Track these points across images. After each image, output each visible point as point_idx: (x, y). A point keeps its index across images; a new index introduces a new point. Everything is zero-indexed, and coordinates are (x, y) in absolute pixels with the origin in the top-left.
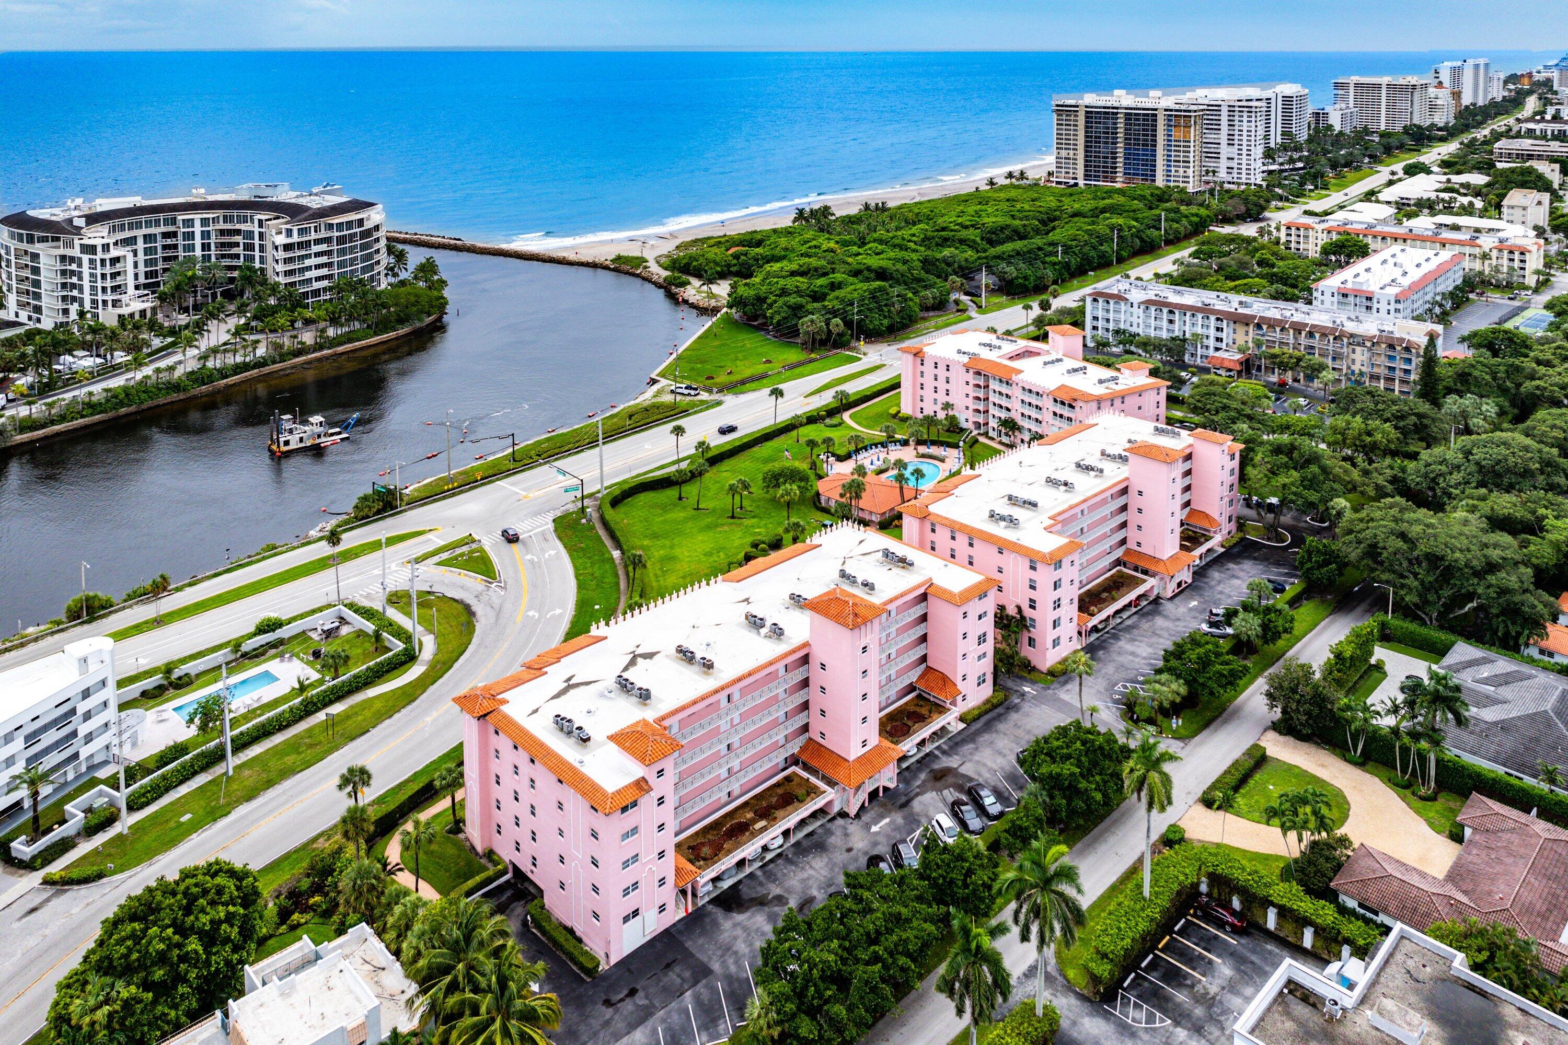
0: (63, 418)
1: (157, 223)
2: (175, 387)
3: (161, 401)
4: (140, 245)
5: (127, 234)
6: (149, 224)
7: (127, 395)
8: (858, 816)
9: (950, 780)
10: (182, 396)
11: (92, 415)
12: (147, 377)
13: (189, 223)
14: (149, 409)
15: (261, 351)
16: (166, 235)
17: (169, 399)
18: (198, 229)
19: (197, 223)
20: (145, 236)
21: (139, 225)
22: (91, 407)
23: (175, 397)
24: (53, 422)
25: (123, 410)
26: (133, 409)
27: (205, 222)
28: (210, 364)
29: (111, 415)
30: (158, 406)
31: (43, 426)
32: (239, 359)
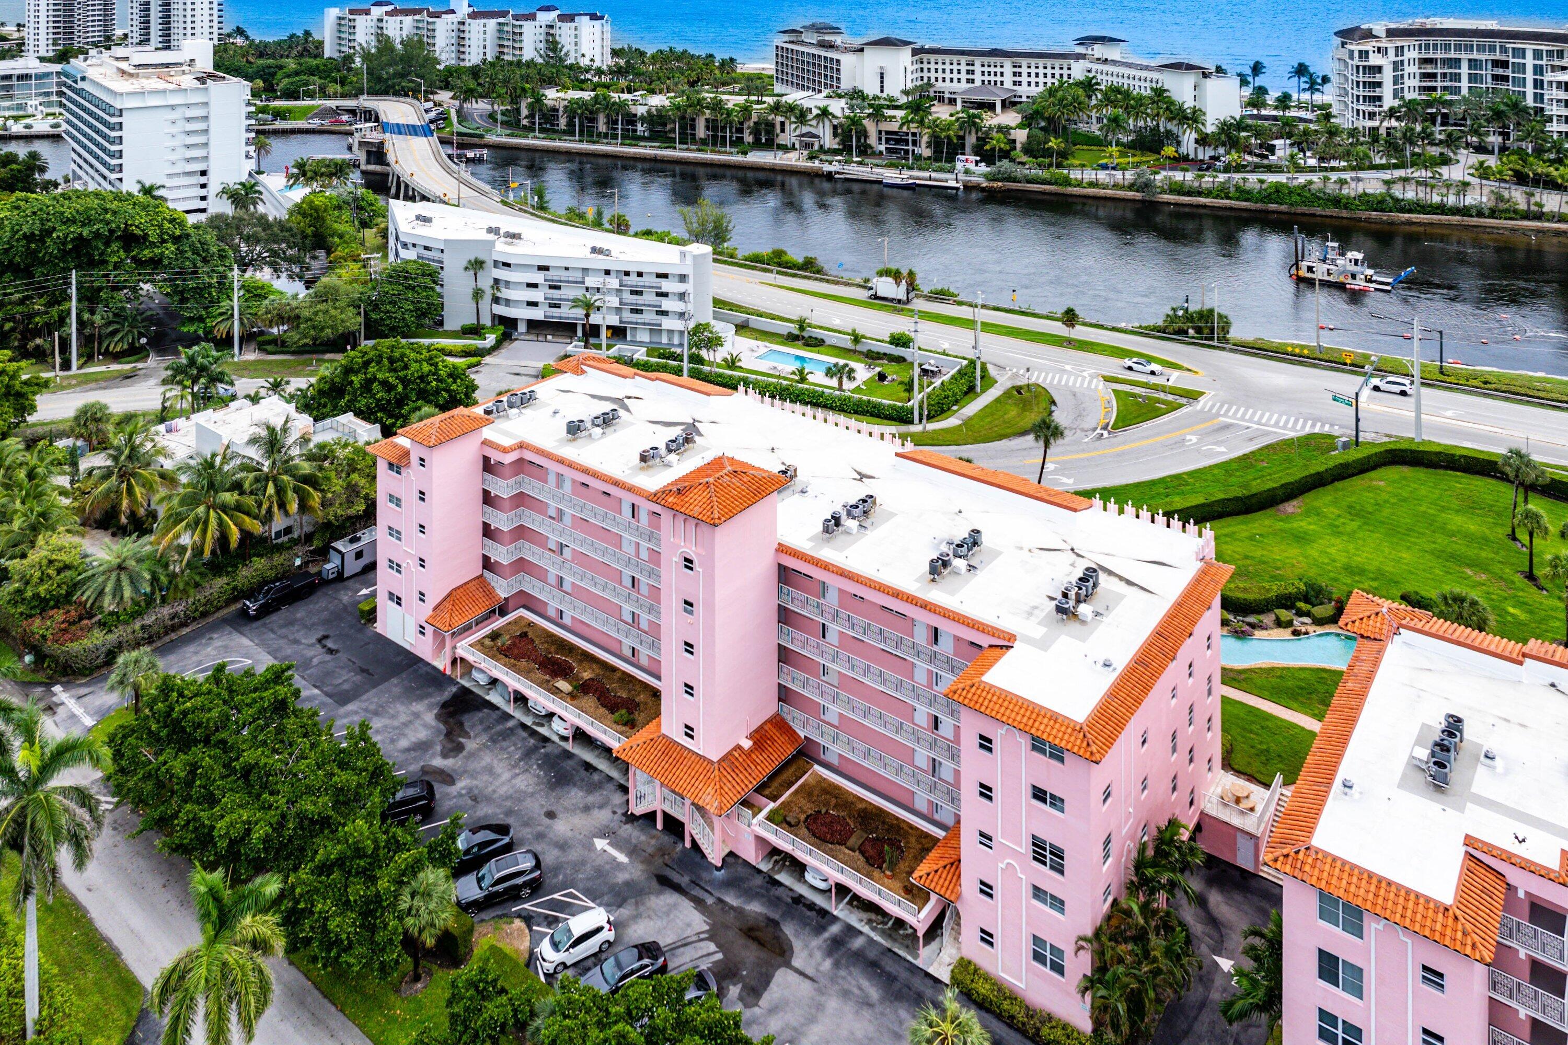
0: (1208, 193)
1: (1492, 49)
2: (1336, 201)
3: (1319, 211)
4: (1464, 70)
5: (1452, 55)
6: (1481, 49)
7: (1278, 191)
8: (631, 818)
9: (750, 954)
10: (1345, 214)
11: (1238, 199)
12: (1310, 182)
13: (1522, 53)
14: (1303, 214)
15: (1470, 199)
16: (1496, 64)
17: (1328, 212)
18: (1529, 61)
19: (1529, 55)
20: (1470, 60)
21: (1469, 48)
22: (1243, 193)
23: (1335, 212)
24: (1200, 194)
25: (1273, 206)
26: (1283, 208)
27: (1537, 54)
28: (1397, 191)
29: (1259, 206)
30: (1314, 215)
31: (1189, 193)
32: (1436, 199)
